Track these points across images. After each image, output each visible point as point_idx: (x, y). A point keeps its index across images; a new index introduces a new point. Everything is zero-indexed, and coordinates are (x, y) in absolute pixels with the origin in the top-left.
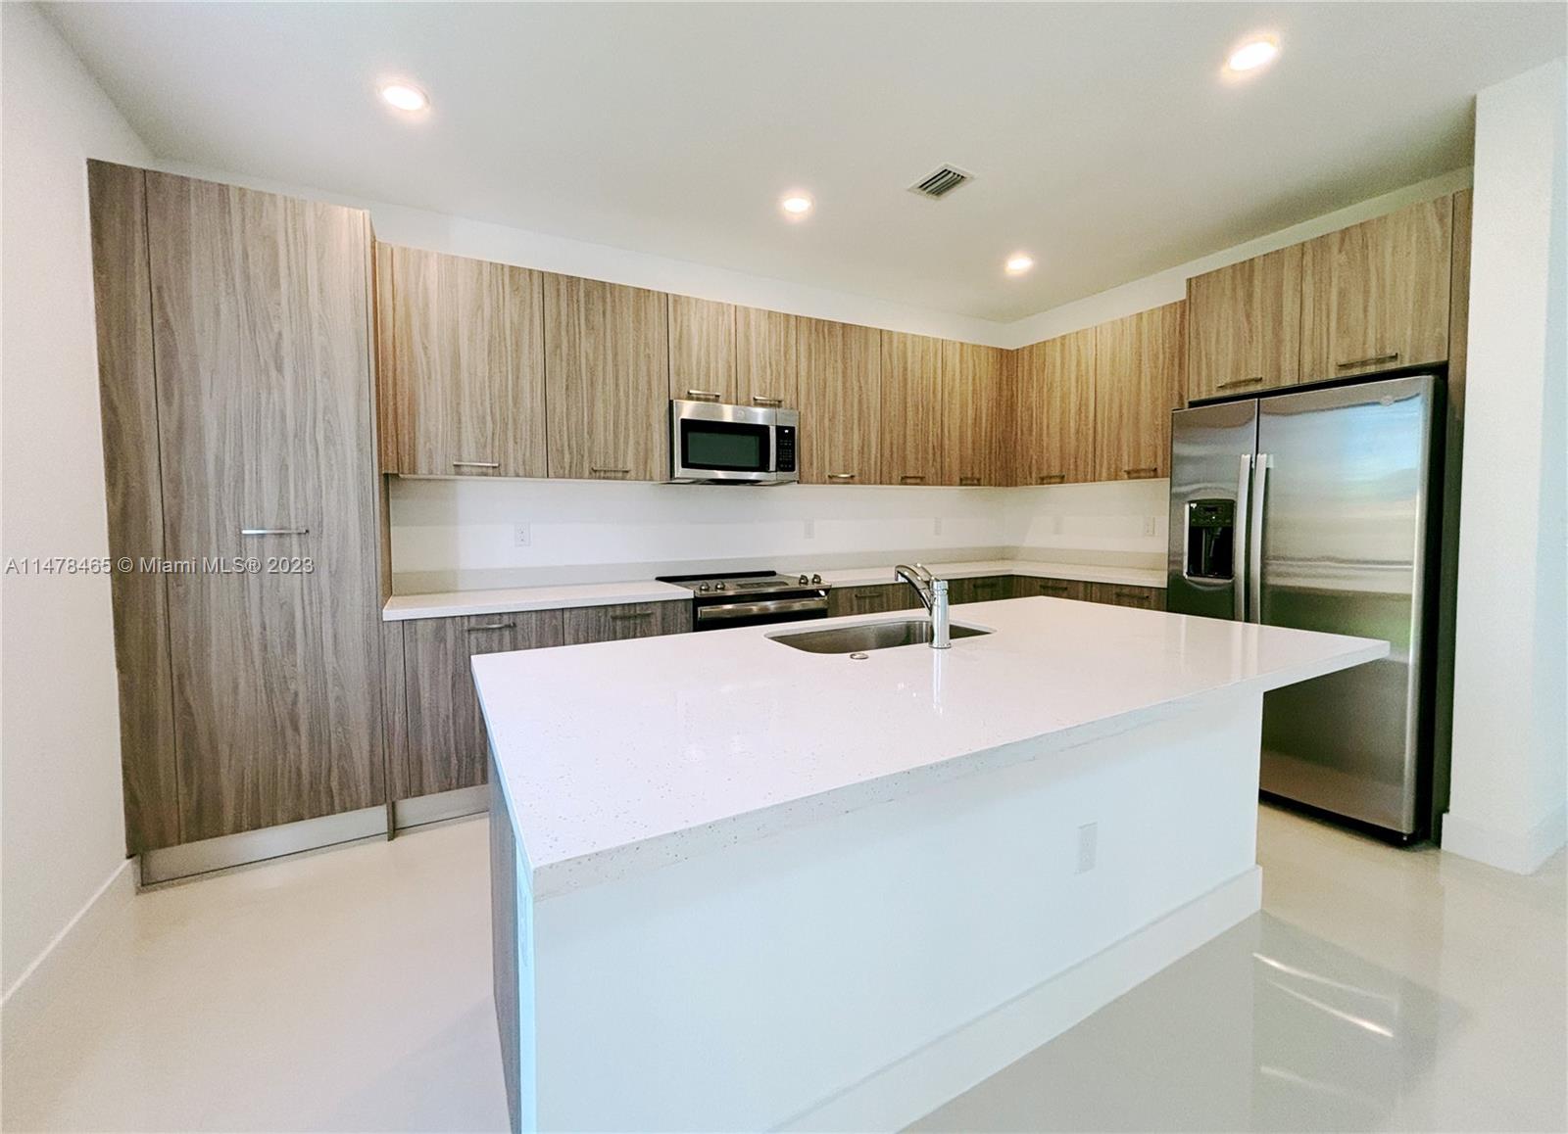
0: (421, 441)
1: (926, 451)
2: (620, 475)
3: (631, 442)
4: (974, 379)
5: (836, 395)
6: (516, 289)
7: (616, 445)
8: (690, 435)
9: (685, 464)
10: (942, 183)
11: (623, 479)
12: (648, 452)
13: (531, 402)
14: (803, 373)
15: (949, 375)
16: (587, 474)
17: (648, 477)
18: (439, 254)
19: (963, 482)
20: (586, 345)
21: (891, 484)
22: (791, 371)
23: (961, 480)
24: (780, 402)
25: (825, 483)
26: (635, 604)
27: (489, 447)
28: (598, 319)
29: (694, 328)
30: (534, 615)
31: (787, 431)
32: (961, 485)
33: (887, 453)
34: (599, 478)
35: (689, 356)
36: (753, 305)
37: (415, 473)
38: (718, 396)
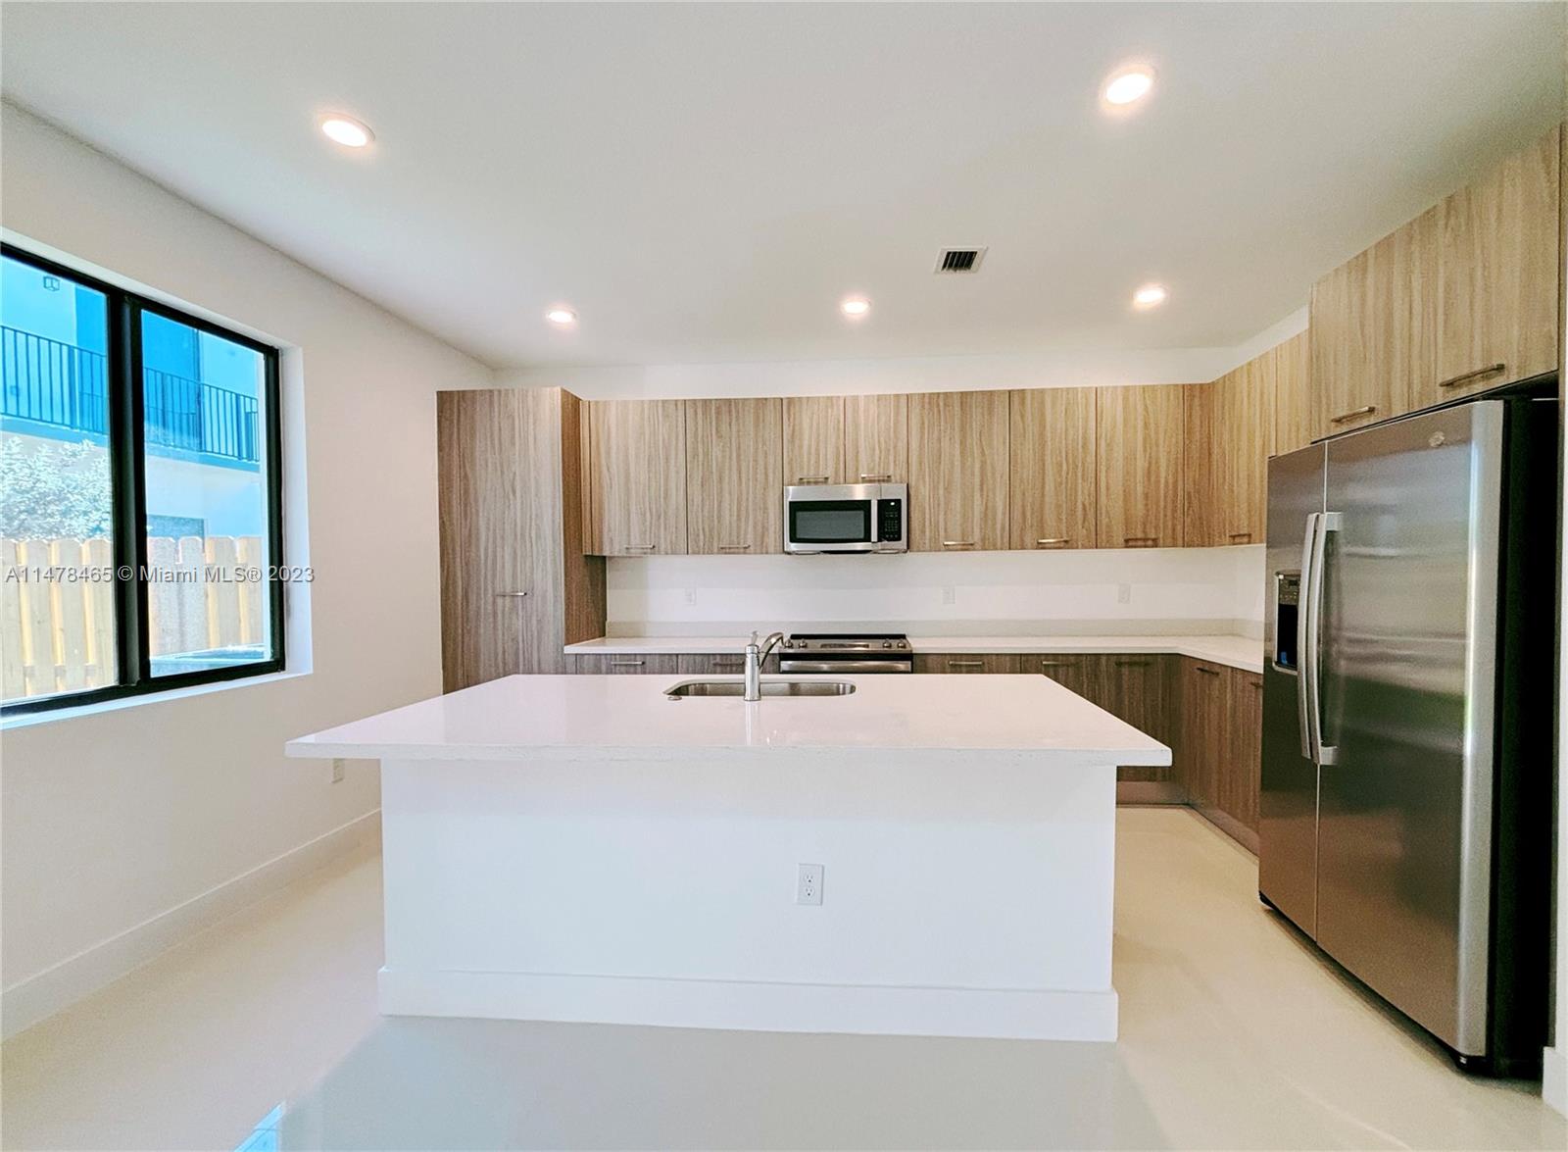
0: (605, 530)
1: (1072, 512)
2: (742, 550)
3: (751, 522)
5: (952, 463)
6: (666, 416)
7: (739, 527)
8: (799, 514)
9: (793, 539)
10: (960, 261)
11: (745, 553)
12: (765, 529)
13: (677, 498)
14: (914, 445)
15: (1106, 423)
16: (716, 550)
17: (764, 550)
18: (617, 402)
19: (1128, 543)
20: (716, 452)
21: (1023, 548)
22: (902, 445)
23: (1127, 541)
24: (889, 477)
25: (939, 551)
26: (731, 654)
27: (648, 533)
28: (724, 427)
29: (806, 425)
30: (657, 657)
31: (893, 504)
32: (1127, 547)
33: (1017, 515)
34: (726, 553)
35: (801, 447)
36: (861, 392)
38: (827, 478)
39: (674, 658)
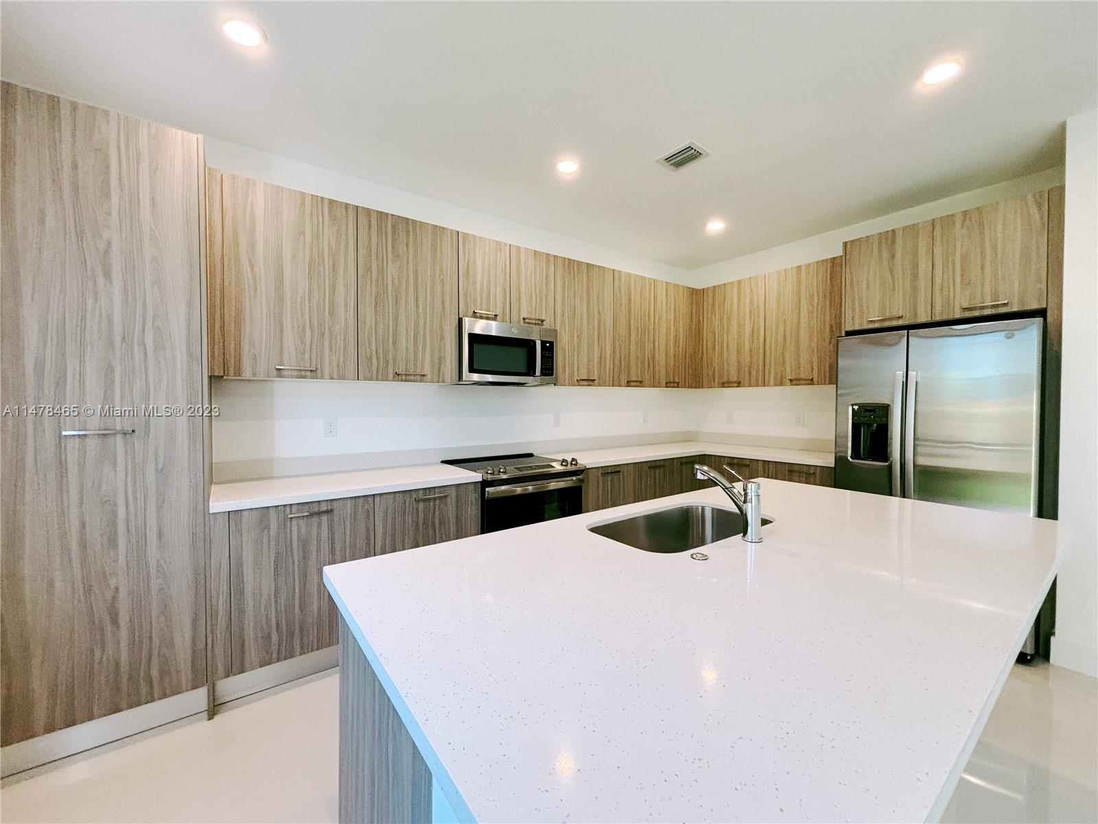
0: (246, 346)
1: (643, 363)
2: (419, 378)
3: (428, 350)
4: (675, 310)
5: (582, 317)
6: (334, 218)
7: (416, 355)
8: (476, 346)
9: (472, 370)
10: (684, 158)
11: (421, 381)
12: (441, 361)
13: (345, 315)
14: (559, 299)
15: (659, 302)
16: (391, 376)
17: (441, 380)
18: (266, 184)
19: (668, 385)
20: (392, 270)
21: (620, 386)
22: (551, 297)
23: (666, 383)
24: (542, 321)
25: (574, 385)
26: (435, 488)
27: (307, 353)
28: (401, 248)
29: (479, 261)
30: (349, 501)
31: (548, 345)
32: (667, 387)
33: (617, 363)
34: (402, 381)
35: (475, 283)
36: (523, 245)
37: (240, 376)
38: (496, 315)
39: (370, 500)
